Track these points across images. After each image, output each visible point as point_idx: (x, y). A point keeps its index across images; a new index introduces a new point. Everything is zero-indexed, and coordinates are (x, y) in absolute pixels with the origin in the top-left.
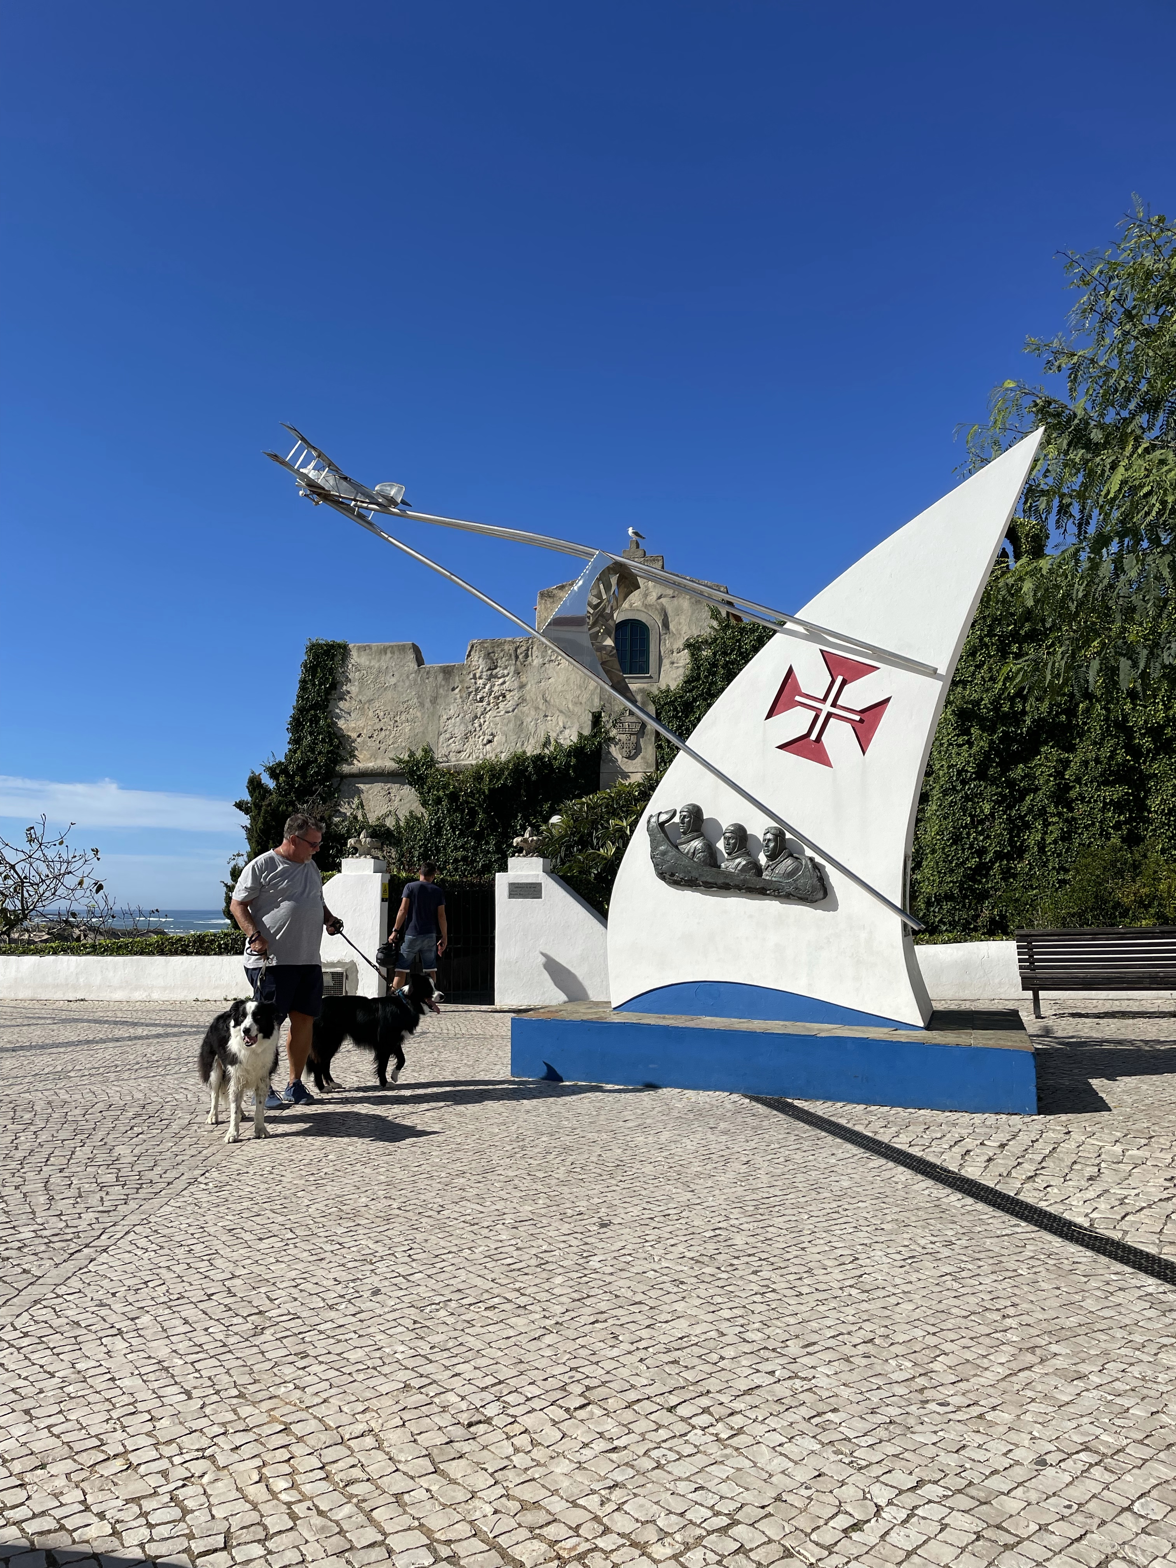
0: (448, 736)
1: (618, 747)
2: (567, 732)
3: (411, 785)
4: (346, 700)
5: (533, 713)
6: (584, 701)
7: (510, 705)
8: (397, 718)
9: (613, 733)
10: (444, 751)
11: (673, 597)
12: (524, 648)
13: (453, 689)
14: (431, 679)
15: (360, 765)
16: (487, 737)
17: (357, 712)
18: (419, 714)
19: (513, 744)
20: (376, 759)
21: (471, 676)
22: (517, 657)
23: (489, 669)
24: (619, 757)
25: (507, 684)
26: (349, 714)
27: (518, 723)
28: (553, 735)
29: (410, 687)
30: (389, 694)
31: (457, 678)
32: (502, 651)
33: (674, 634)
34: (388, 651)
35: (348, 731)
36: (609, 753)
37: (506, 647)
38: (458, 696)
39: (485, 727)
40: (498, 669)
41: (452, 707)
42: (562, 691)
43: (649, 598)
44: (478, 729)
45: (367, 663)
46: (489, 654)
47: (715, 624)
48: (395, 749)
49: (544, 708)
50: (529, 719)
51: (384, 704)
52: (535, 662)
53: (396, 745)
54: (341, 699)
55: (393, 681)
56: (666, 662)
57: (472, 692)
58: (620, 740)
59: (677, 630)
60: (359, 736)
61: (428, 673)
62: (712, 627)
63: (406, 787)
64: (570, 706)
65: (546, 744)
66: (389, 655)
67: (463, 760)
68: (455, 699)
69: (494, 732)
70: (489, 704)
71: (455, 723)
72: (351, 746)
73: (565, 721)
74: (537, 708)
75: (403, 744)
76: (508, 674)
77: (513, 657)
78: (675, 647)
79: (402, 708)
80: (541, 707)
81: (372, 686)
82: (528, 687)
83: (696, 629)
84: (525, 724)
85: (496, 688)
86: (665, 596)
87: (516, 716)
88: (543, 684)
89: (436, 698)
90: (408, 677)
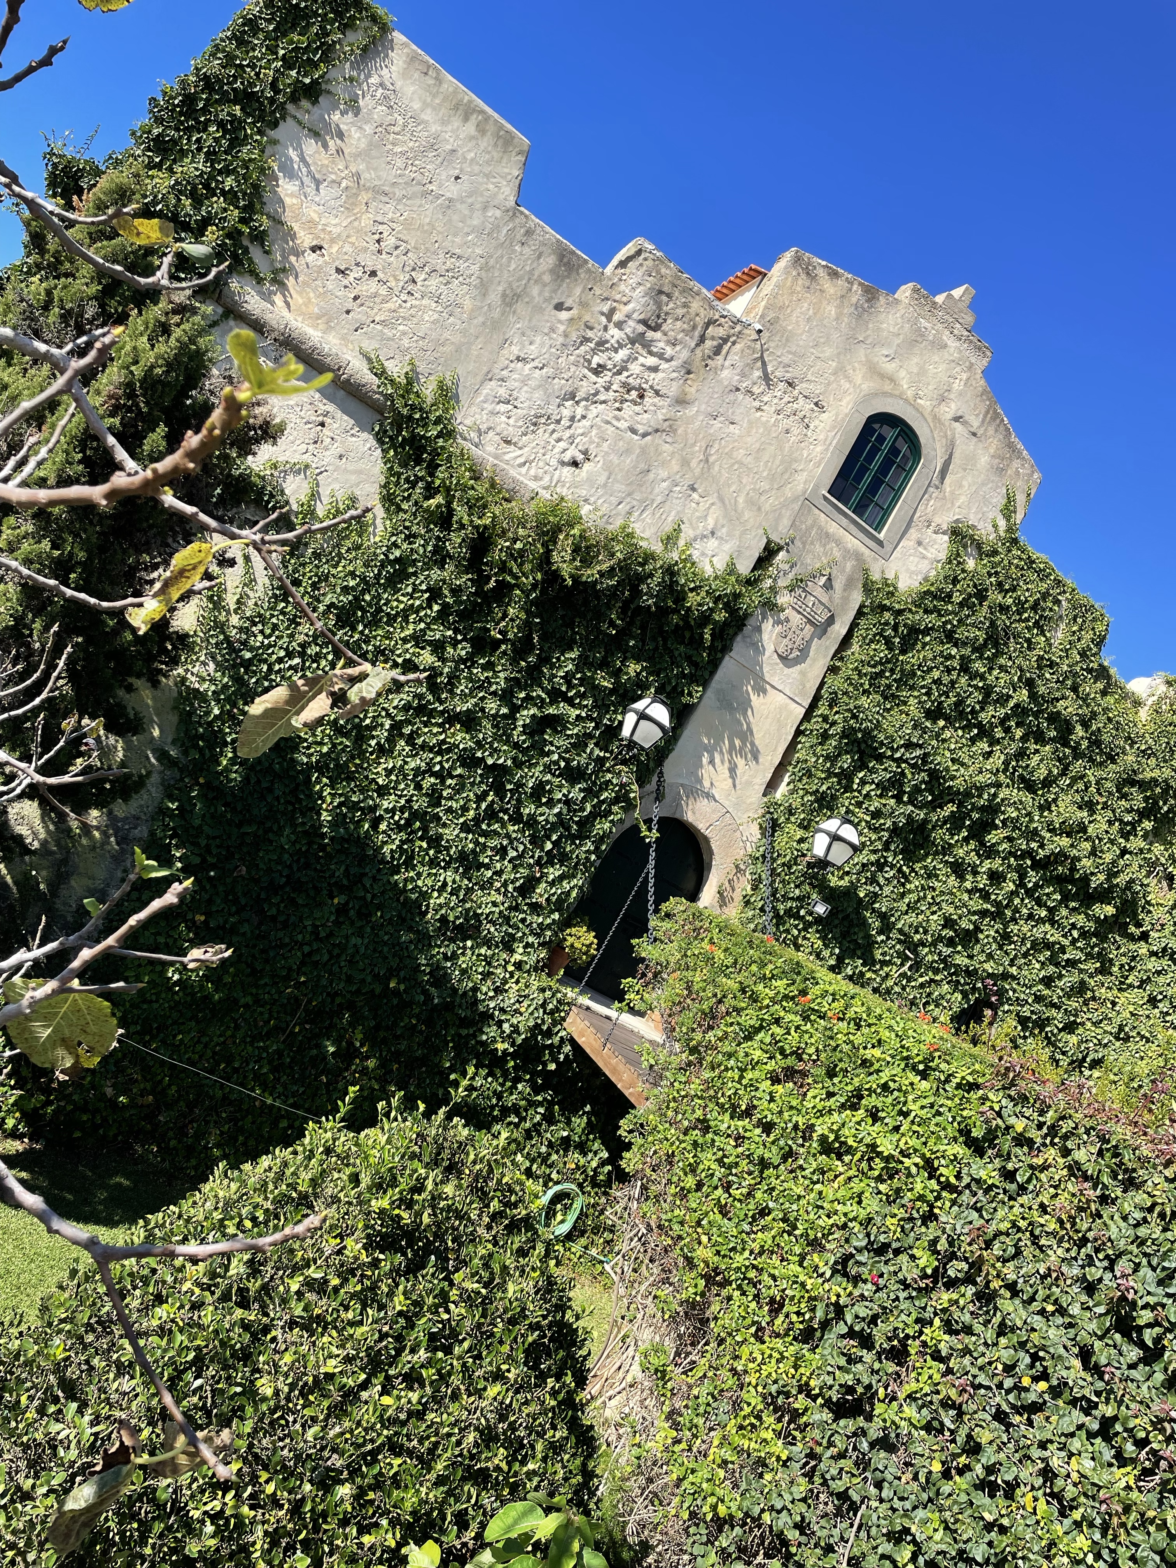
0: (502, 392)
1: (778, 628)
2: (712, 543)
3: (381, 442)
4: (325, 146)
5: (675, 466)
6: (767, 507)
7: (644, 421)
8: (420, 277)
9: (783, 599)
10: (482, 419)
11: (974, 434)
12: (721, 332)
13: (559, 307)
14: (527, 250)
15: (285, 312)
16: (573, 453)
17: (335, 191)
18: (468, 303)
19: (614, 500)
20: (328, 329)
21: (606, 309)
22: (702, 339)
23: (644, 322)
24: (770, 648)
25: (660, 375)
26: (318, 183)
27: (642, 466)
28: (687, 532)
29: (479, 231)
30: (427, 212)
31: (578, 291)
32: (685, 305)
33: (944, 498)
34: (474, 119)
35: (296, 218)
36: (759, 629)
37: (695, 305)
38: (562, 328)
39: (580, 427)
40: (658, 335)
41: (538, 339)
42: (741, 463)
43: (943, 408)
44: (565, 422)
45: (417, 106)
46: (661, 292)
47: (1002, 524)
48: (384, 339)
49: (697, 471)
50: (664, 474)
51: (408, 224)
52: (725, 374)
53: (388, 333)
54: (316, 134)
55: (452, 190)
56: (913, 534)
57: (588, 340)
58: (787, 620)
59: (952, 493)
60: (314, 249)
61: (529, 233)
62: (995, 526)
63: (365, 435)
64: (741, 500)
65: (669, 540)
66: (470, 128)
67: (507, 463)
68: (553, 330)
69: (593, 451)
70: (607, 389)
71: (528, 377)
72: (285, 258)
73: (721, 521)
74: (685, 463)
75: (406, 342)
76: (671, 359)
77: (697, 334)
78: (937, 520)
79: (439, 262)
80: (694, 464)
81: (400, 163)
82: (691, 411)
83: (976, 513)
84: (651, 476)
85: (635, 368)
86: (965, 423)
87: (644, 450)
88: (717, 424)
89: (517, 297)
90: (485, 208)
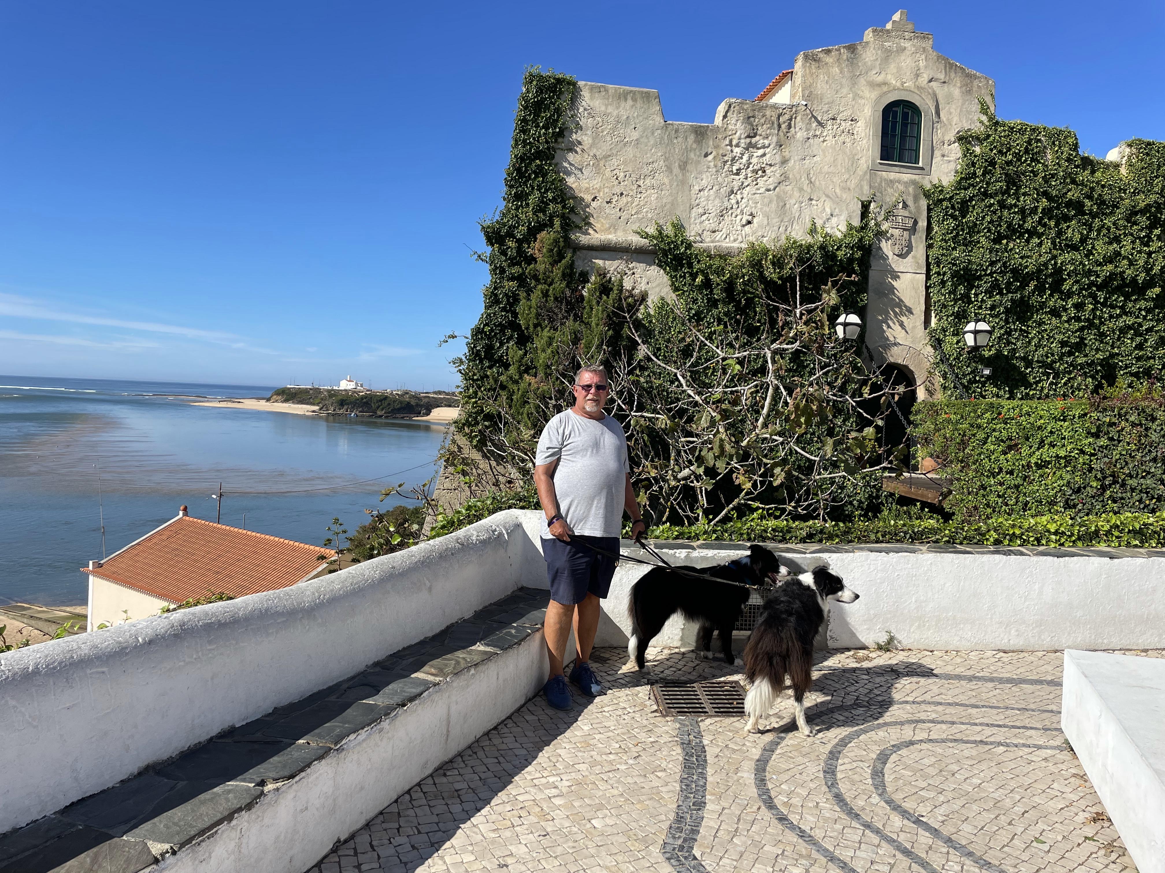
0: (701, 211)
1: (890, 242)
2: (834, 220)
3: (660, 266)
4: (576, 152)
5: (797, 194)
6: (852, 186)
7: (771, 182)
8: (641, 183)
9: (885, 226)
10: (698, 229)
11: (944, 82)
12: (787, 117)
13: (706, 155)
14: (679, 139)
15: (597, 235)
16: (746, 218)
17: (589, 169)
18: (666, 181)
19: (776, 228)
20: (616, 230)
21: (727, 142)
22: (779, 126)
23: (749, 136)
24: (890, 254)
25: (768, 156)
26: (581, 170)
27: (781, 204)
28: (819, 223)
29: (655, 145)
30: (630, 152)
31: (711, 143)
32: (763, 116)
33: (945, 125)
34: (629, 98)
35: (580, 191)
36: (880, 248)
37: (768, 113)
38: (712, 164)
39: (743, 204)
40: (758, 138)
41: (704, 176)
42: (828, 173)
43: (920, 80)
44: (735, 206)
45: (603, 108)
46: (749, 118)
47: (984, 118)
48: (640, 220)
49: (809, 190)
50: (793, 201)
51: (625, 163)
52: (799, 135)
53: (640, 216)
54: (570, 150)
55: (635, 135)
56: (937, 153)
57: (727, 161)
58: (892, 235)
59: (948, 119)
60: (593, 200)
61: (677, 131)
62: (981, 122)
63: (653, 267)
64: (838, 191)
65: (813, 231)
66: (630, 102)
67: (718, 241)
68: (709, 168)
69: (754, 212)
70: (746, 178)
71: (708, 196)
72: (585, 211)
73: (833, 207)
74: (801, 190)
75: (650, 215)
76: (770, 145)
77: (776, 126)
78: (947, 138)
79: (645, 170)
80: (805, 188)
81: (609, 139)
82: (791, 163)
83: (967, 122)
84: (788, 206)
85: (754, 160)
86: (936, 80)
87: (778, 197)
88: (807, 162)
89: (685, 163)
90: (653, 133)
